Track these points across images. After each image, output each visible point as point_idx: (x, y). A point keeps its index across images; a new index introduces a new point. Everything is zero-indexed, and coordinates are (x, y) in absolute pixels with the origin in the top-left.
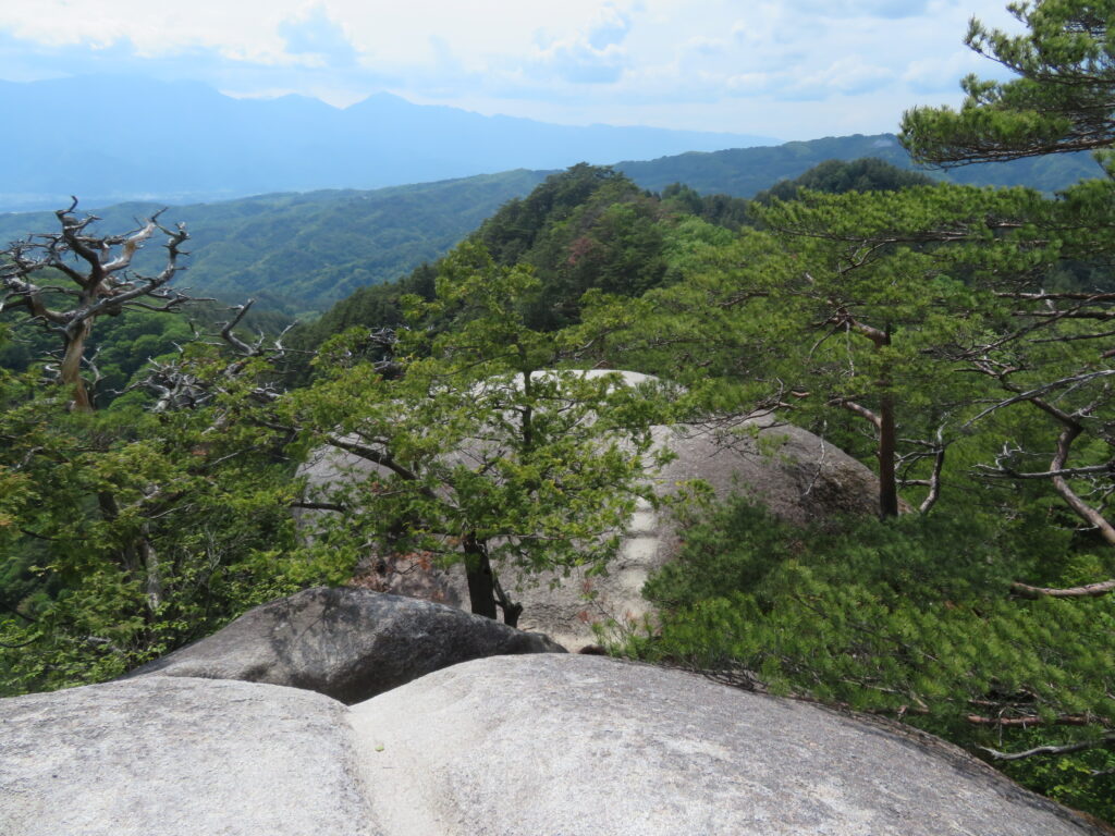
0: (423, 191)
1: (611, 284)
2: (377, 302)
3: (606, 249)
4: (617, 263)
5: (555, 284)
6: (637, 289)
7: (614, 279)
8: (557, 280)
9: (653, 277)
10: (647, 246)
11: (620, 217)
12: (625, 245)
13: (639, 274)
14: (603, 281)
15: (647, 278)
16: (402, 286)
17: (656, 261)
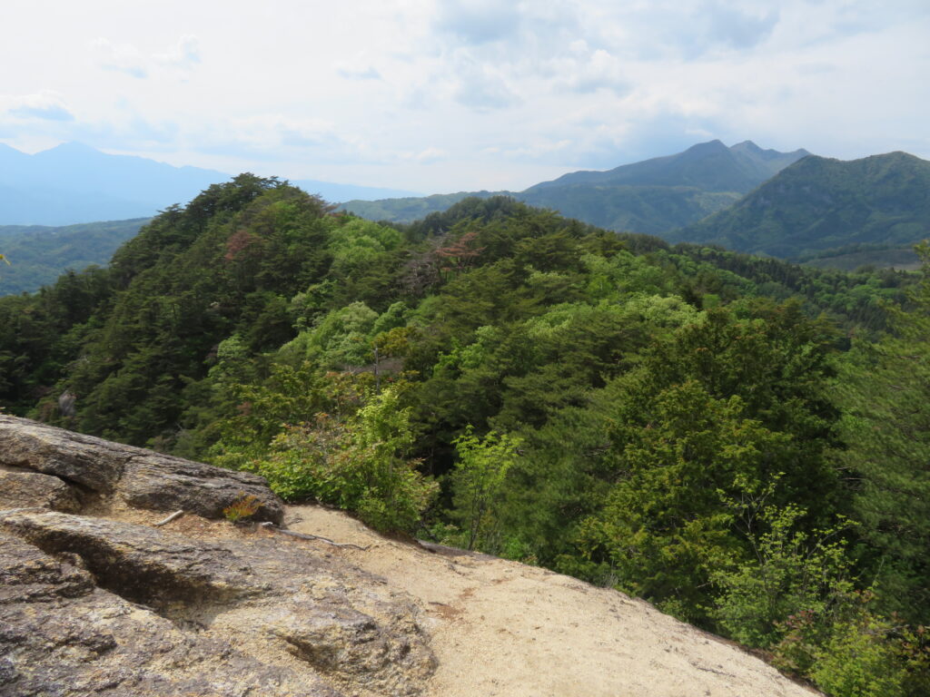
0: (113, 228)
1: (273, 280)
2: (9, 314)
3: (267, 245)
4: (279, 257)
5: (209, 280)
6: (301, 283)
7: (275, 274)
8: (212, 277)
9: (318, 269)
10: (311, 238)
11: (282, 212)
12: (288, 240)
13: (304, 267)
14: (264, 276)
15: (312, 270)
16: (42, 296)
17: (321, 254)
